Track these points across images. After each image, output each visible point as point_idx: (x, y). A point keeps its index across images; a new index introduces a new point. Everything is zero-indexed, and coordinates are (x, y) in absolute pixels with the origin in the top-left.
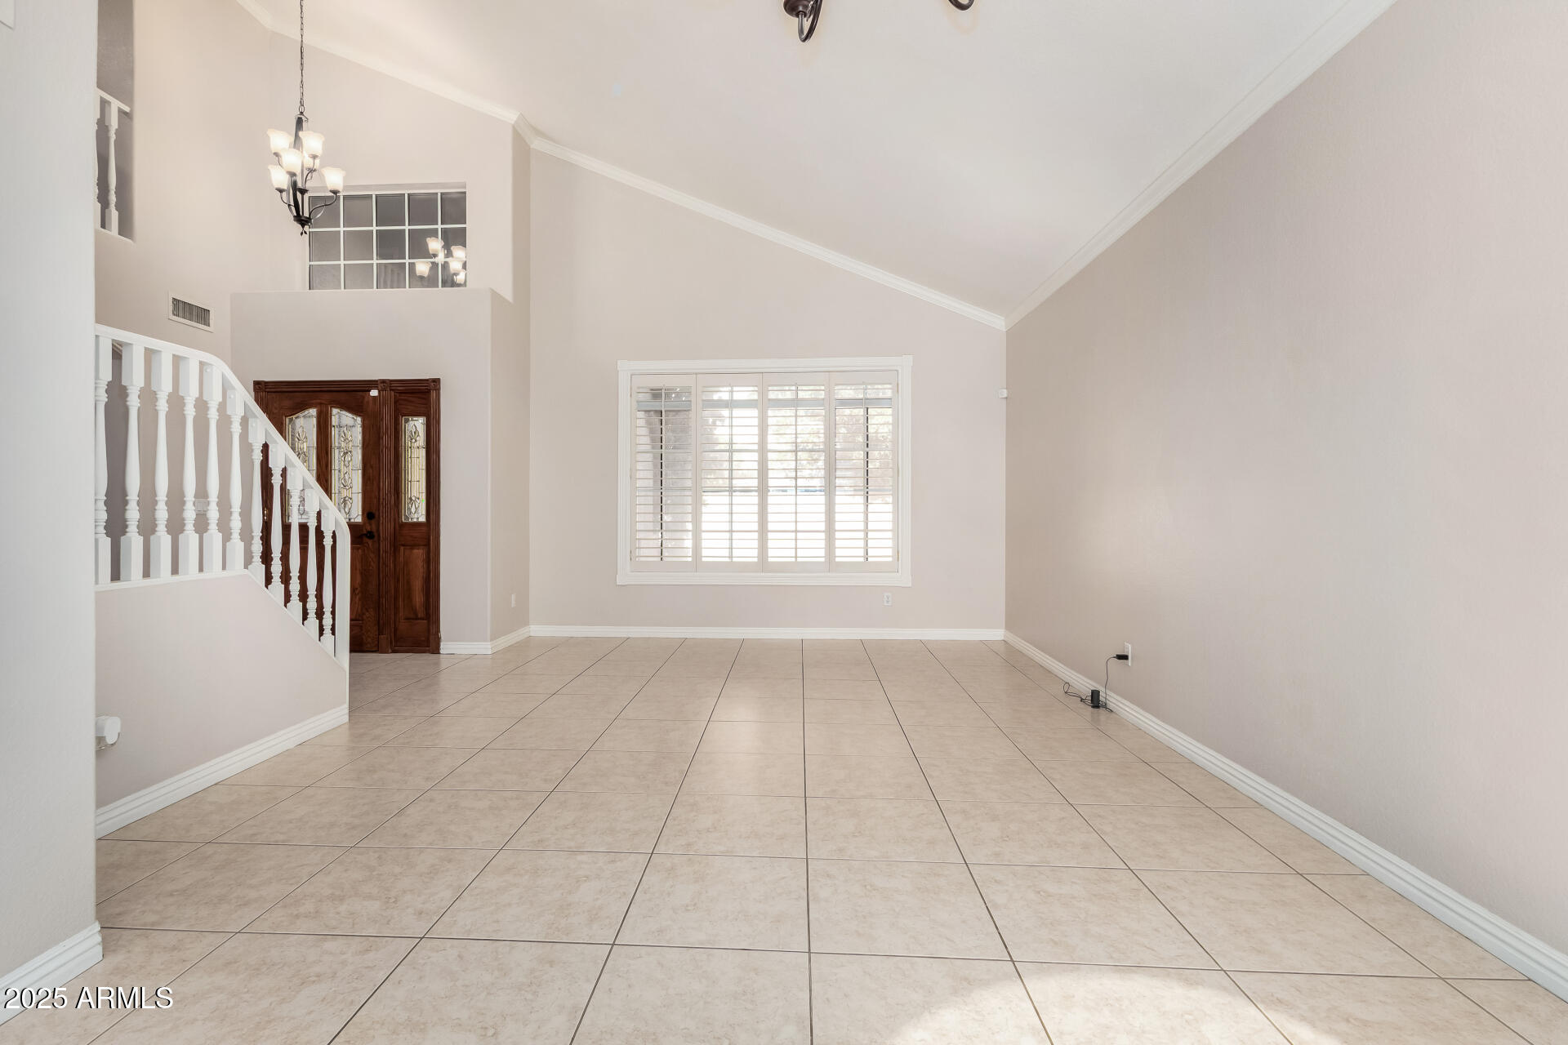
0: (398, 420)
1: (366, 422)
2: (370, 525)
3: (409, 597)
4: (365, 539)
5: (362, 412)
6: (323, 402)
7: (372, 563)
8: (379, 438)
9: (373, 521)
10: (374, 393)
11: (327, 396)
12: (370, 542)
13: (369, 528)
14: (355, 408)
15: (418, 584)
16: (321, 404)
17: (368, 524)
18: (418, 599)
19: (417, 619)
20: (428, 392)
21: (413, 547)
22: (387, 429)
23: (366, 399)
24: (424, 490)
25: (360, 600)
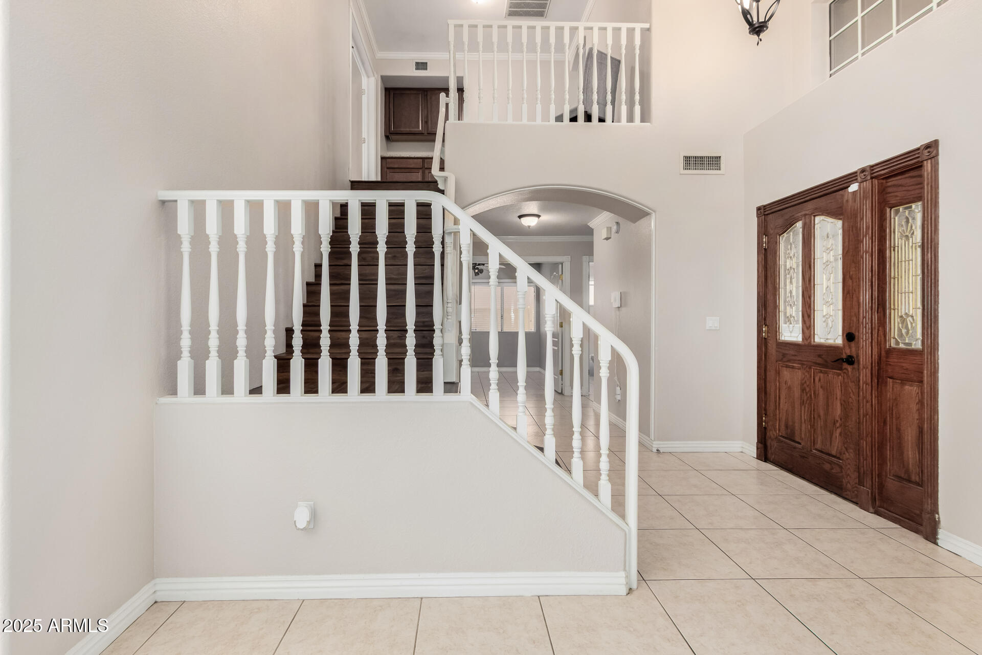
0: (885, 214)
1: (846, 224)
2: (850, 347)
3: (900, 448)
4: (845, 365)
5: (842, 214)
6: (807, 212)
7: (852, 395)
8: (859, 242)
9: (853, 344)
10: (854, 187)
11: (810, 206)
12: (849, 368)
13: (848, 352)
14: (835, 213)
15: (910, 435)
16: (805, 215)
17: (847, 348)
18: (911, 454)
19: (909, 481)
20: (919, 166)
21: (904, 381)
22: (867, 228)
23: (846, 198)
24: (919, 305)
25: (840, 434)
